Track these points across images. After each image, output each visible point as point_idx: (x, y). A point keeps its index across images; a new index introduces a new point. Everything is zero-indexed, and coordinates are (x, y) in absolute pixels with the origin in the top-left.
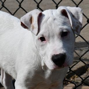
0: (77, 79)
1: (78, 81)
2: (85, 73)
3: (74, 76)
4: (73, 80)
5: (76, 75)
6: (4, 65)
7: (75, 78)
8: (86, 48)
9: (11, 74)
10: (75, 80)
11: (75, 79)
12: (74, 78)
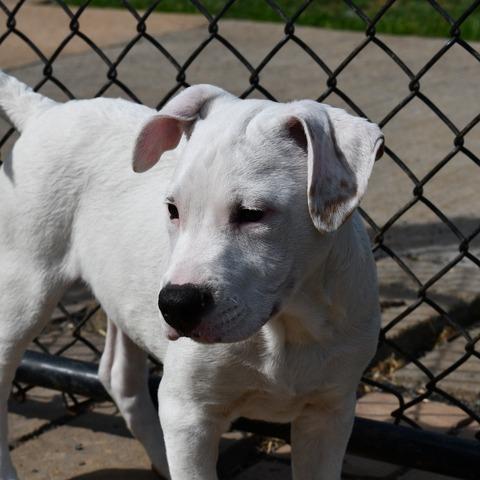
0: (399, 373)
1: (404, 384)
2: (430, 349)
3: (387, 361)
4: (385, 379)
5: (397, 359)
6: (133, 312)
7: (392, 369)
8: (431, 248)
9: (155, 348)
10: (390, 379)
11: (393, 374)
12: (386, 371)
